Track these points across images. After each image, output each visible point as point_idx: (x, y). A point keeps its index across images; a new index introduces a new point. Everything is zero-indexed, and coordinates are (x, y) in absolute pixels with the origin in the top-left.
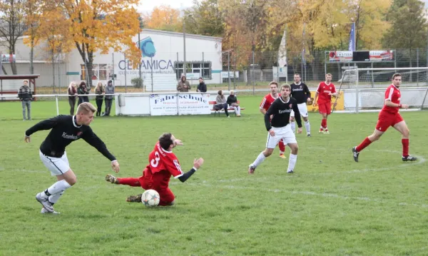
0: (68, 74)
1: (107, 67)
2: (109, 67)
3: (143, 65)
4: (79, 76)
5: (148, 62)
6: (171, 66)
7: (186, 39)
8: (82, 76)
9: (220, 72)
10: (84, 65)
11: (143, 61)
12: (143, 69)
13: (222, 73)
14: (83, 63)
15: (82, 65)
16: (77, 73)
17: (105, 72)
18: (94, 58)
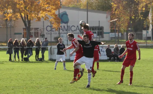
0: (15, 34)
1: (39, 29)
2: (40, 30)
3: (61, 28)
4: (22, 35)
5: (64, 26)
6: (79, 29)
7: (88, 13)
8: (23, 35)
9: (109, 33)
10: (25, 29)
11: (61, 26)
12: (61, 31)
13: (110, 34)
14: (25, 27)
15: (24, 29)
16: (21, 34)
17: (38, 33)
18: (31, 24)
